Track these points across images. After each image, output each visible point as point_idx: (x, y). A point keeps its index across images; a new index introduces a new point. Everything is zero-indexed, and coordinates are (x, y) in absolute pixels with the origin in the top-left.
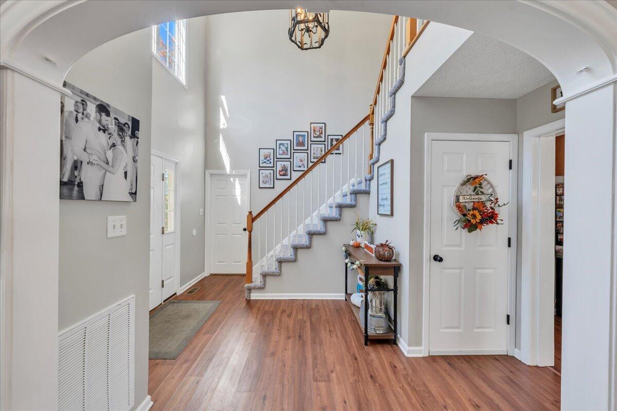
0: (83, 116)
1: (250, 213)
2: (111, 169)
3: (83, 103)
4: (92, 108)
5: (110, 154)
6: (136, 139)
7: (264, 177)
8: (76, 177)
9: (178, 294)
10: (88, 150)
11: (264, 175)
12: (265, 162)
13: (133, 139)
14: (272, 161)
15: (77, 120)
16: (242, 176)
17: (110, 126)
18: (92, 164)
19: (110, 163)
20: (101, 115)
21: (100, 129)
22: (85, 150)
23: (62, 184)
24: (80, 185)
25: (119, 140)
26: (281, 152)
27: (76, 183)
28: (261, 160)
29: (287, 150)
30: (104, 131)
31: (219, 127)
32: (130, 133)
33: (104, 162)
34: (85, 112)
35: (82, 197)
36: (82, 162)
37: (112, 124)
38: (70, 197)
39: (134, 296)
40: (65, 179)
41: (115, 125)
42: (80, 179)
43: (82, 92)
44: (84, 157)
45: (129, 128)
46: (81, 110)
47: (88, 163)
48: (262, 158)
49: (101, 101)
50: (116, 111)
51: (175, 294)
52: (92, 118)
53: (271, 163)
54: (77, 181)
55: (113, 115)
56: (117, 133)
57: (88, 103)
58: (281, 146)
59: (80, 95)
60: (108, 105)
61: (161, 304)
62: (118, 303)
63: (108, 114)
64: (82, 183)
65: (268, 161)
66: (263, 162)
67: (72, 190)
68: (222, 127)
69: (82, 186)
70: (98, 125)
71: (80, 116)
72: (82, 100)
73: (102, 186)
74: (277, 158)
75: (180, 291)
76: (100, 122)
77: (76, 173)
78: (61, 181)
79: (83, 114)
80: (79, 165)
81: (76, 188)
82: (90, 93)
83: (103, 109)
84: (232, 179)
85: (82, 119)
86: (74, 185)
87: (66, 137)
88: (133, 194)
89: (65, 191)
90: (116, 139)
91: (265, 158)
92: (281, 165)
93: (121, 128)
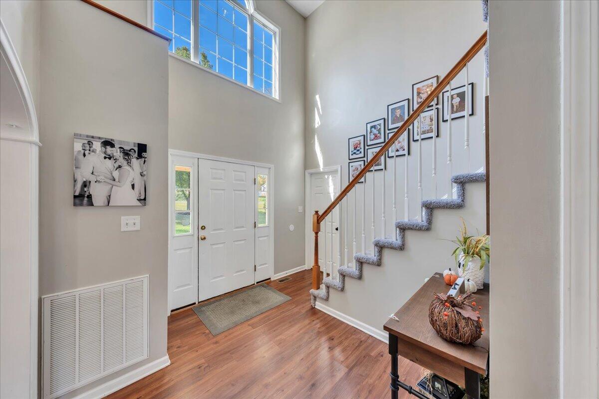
0: (89, 152)
1: (317, 212)
2: (118, 184)
3: (90, 143)
4: (97, 145)
5: (116, 174)
6: (143, 159)
7: (354, 171)
8: (86, 192)
9: (272, 280)
10: (94, 173)
11: (354, 168)
12: (355, 153)
13: (139, 160)
14: (362, 150)
15: (84, 155)
16: (334, 172)
17: (115, 154)
18: (99, 182)
19: (117, 180)
20: (106, 148)
21: (105, 158)
22: (92, 173)
23: (75, 197)
24: (90, 197)
25: (125, 163)
26: (373, 137)
27: (86, 196)
28: (350, 152)
29: (380, 133)
30: (110, 158)
31: (315, 126)
32: (136, 155)
33: (111, 179)
34: (91, 149)
35: (92, 205)
36: (90, 182)
37: (117, 152)
38: (81, 205)
39: (148, 275)
40: (77, 194)
41: (120, 152)
42: (89, 193)
43: (87, 136)
44: (92, 178)
45: (135, 152)
46: (88, 148)
47: (96, 182)
48: (352, 149)
49: (105, 138)
50: (120, 142)
51: (270, 279)
52: (98, 152)
53: (361, 152)
54: (87, 194)
55: (117, 146)
56: (122, 158)
57: (94, 142)
58: (373, 129)
59: (87, 138)
60: (111, 140)
61: (254, 284)
62: (132, 279)
63: (112, 146)
64: (91, 195)
65: (358, 150)
66: (352, 153)
67: (83, 200)
68: (317, 126)
69: (91, 197)
70: (104, 155)
71: (87, 152)
72: (88, 142)
73: (110, 196)
74: (367, 146)
75: (275, 277)
76: (105, 153)
77: (86, 189)
78: (74, 196)
79: (90, 150)
80: (88, 184)
81: (86, 199)
82: (94, 135)
83: (108, 143)
84: (326, 176)
85: (89, 153)
86: (84, 197)
87: (76, 168)
88: (141, 200)
89: (77, 201)
90: (122, 161)
91: (355, 149)
92: (373, 153)
93: (126, 154)
